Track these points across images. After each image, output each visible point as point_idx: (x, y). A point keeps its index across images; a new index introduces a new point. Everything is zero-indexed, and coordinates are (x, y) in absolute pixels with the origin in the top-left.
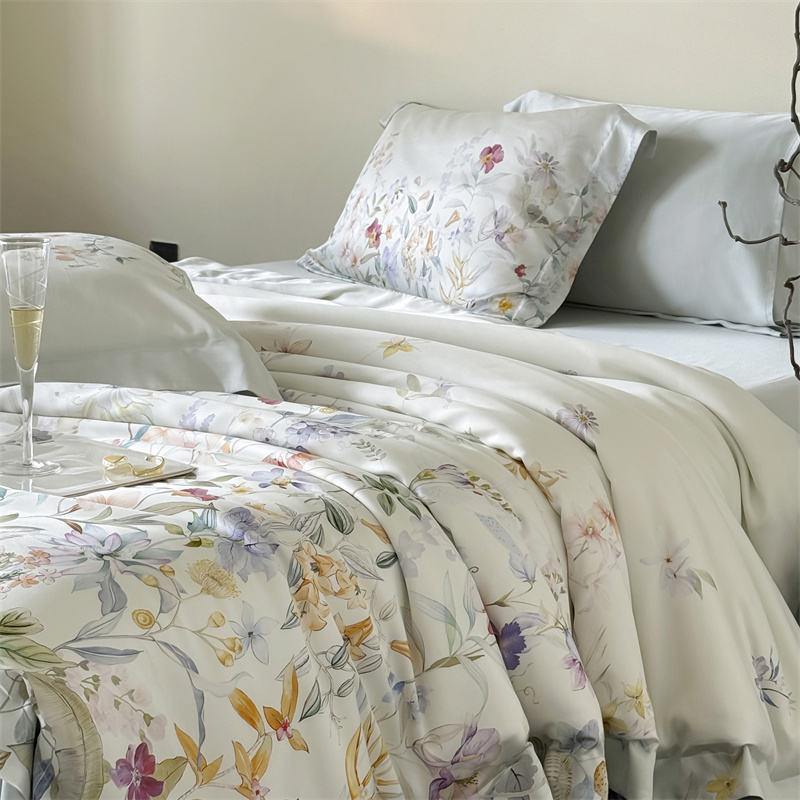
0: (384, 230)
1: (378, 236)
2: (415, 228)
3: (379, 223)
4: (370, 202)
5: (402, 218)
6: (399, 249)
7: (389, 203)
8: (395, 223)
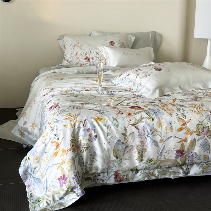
0: (90, 58)
1: (89, 60)
2: (100, 57)
3: (88, 57)
4: (82, 53)
5: (95, 56)
6: (97, 61)
7: (89, 53)
8: (94, 57)
